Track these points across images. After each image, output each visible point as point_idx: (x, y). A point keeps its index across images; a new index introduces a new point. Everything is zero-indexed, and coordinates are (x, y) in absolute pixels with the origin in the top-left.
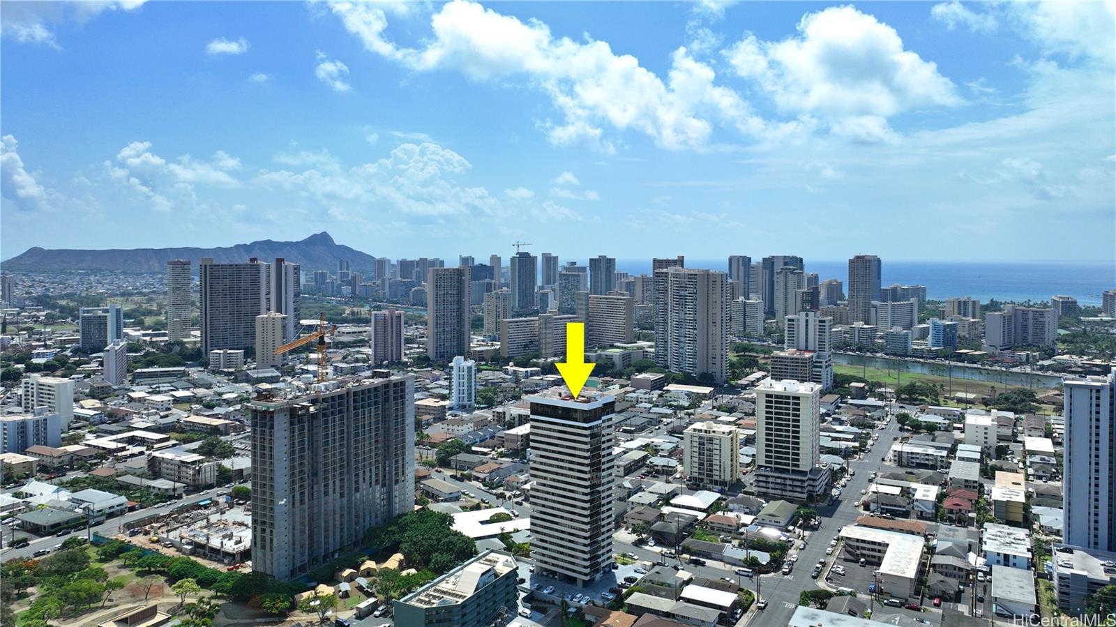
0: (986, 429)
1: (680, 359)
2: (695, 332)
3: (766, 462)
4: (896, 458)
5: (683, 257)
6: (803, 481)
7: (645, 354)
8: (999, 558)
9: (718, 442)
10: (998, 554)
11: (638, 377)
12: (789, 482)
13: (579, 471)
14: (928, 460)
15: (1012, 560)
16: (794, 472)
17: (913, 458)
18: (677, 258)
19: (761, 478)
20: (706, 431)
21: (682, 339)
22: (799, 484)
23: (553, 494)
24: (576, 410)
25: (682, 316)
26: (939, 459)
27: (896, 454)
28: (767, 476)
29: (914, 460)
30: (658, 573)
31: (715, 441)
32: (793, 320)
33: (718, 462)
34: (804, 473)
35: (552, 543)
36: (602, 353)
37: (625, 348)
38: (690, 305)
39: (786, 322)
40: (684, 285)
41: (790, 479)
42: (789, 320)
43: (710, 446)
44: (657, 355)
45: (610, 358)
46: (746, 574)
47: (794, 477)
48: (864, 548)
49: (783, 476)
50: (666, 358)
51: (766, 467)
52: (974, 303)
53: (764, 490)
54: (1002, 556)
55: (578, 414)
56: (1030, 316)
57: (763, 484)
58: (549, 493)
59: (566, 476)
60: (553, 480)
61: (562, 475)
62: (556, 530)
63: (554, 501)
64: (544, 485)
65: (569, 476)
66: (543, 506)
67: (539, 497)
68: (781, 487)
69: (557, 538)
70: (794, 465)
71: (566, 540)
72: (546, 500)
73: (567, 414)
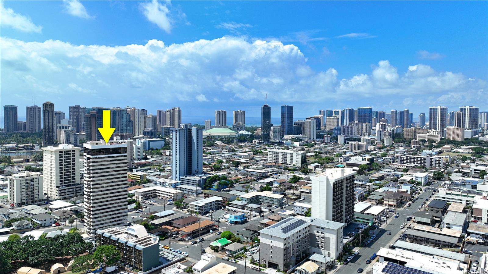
3: (60, 184)
8: (174, 185)
9: (37, 180)
10: (174, 183)
15: (177, 184)
16: (74, 185)
19: (62, 191)
20: (27, 176)
22: (79, 189)
24: (120, 148)
28: (65, 190)
31: (35, 180)
33: (37, 191)
43: (32, 183)
47: (74, 187)
53: (64, 196)
55: (122, 150)
57: (64, 194)
58: (104, 194)
59: (115, 182)
60: (108, 186)
61: (113, 182)
62: (109, 212)
63: (108, 197)
64: (101, 191)
65: (117, 182)
66: (101, 202)
67: (97, 199)
68: (72, 193)
69: (110, 215)
70: (73, 182)
71: (115, 214)
72: (102, 198)
73: (116, 151)
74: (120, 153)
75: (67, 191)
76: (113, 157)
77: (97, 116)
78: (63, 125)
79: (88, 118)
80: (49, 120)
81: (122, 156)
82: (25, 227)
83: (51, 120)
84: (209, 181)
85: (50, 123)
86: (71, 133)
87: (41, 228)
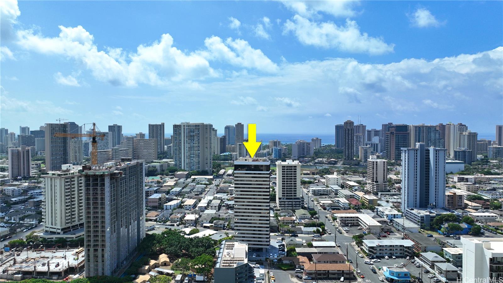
0: (337, 179)
1: (191, 165)
2: (199, 152)
3: (283, 196)
4: (313, 193)
5: (164, 123)
6: (300, 202)
7: (169, 165)
8: (392, 216)
10: (392, 215)
11: (178, 173)
12: (294, 203)
13: (264, 195)
14: (324, 192)
15: (396, 216)
16: (295, 199)
17: (319, 192)
18: (161, 124)
19: (282, 203)
21: (192, 156)
22: (298, 203)
23: (248, 209)
25: (192, 145)
26: (329, 191)
27: (313, 191)
28: (285, 202)
29: (319, 193)
30: (292, 240)
32: (241, 145)
34: (298, 199)
35: (247, 234)
36: (150, 165)
37: (159, 162)
38: (196, 139)
39: (238, 146)
40: (193, 130)
41: (294, 202)
42: (239, 145)
44: (176, 165)
45: (155, 167)
46: (318, 236)
47: (295, 200)
48: (348, 220)
49: (291, 200)
50: (180, 166)
51: (283, 198)
52: (279, 142)
53: (283, 208)
54: (393, 215)
56: (305, 144)
57: (283, 206)
58: (246, 209)
59: (256, 199)
60: (249, 202)
61: (254, 199)
62: (251, 227)
63: (249, 213)
64: (243, 205)
65: (258, 199)
66: (243, 216)
67: (240, 212)
68: (291, 206)
69: (251, 230)
70: (294, 196)
71: (257, 231)
72: (244, 212)
73: (257, 168)
74: (262, 170)
75: (286, 203)
76: (255, 174)
77: (396, 133)
78: (375, 143)
79: (388, 136)
80: (348, 137)
81: (264, 174)
82: (220, 226)
83: (350, 138)
84: (437, 220)
85: (350, 140)
86: (368, 150)
87: (231, 230)
